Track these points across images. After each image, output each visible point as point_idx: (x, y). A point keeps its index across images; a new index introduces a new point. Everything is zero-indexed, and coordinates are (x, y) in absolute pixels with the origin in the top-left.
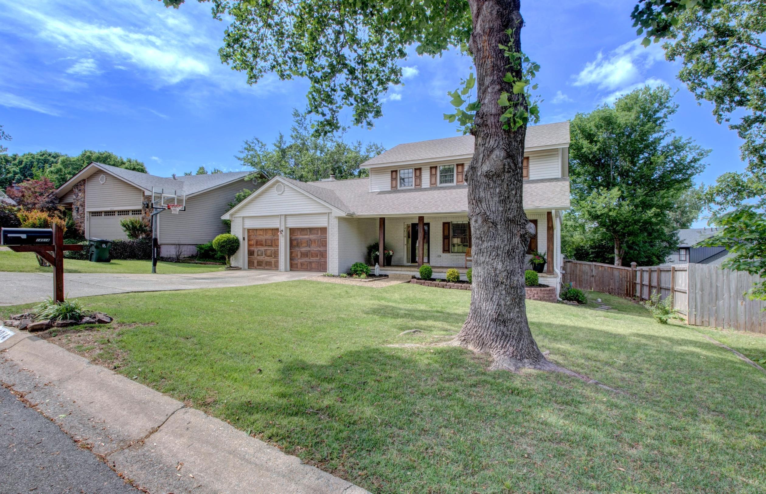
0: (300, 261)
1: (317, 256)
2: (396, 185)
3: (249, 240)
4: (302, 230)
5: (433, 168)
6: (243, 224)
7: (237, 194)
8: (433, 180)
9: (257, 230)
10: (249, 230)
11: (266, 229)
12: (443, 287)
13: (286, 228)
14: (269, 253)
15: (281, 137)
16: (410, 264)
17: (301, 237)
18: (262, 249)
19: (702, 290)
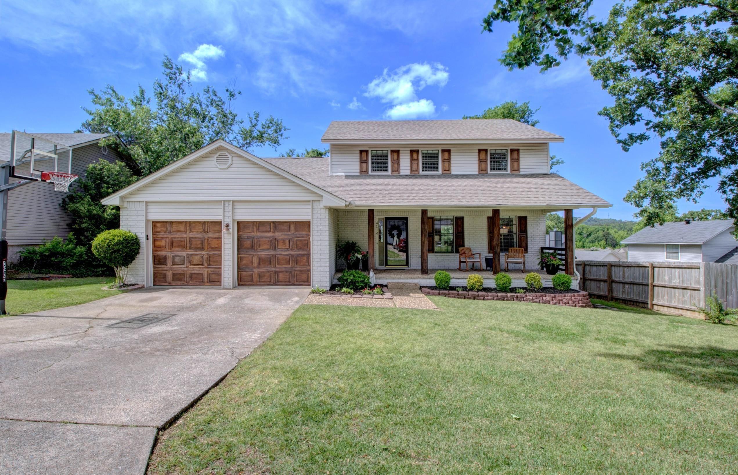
0: (257, 271)
1: (288, 263)
2: (367, 169)
3: (155, 240)
4: (260, 225)
5: (414, 152)
6: (147, 213)
7: (91, 166)
8: (415, 167)
9: (171, 223)
10: (155, 224)
11: (191, 223)
12: (474, 298)
13: (234, 220)
14: (196, 259)
15: (143, 93)
16: (383, 268)
17: (259, 234)
18: (184, 253)
19: (716, 287)
